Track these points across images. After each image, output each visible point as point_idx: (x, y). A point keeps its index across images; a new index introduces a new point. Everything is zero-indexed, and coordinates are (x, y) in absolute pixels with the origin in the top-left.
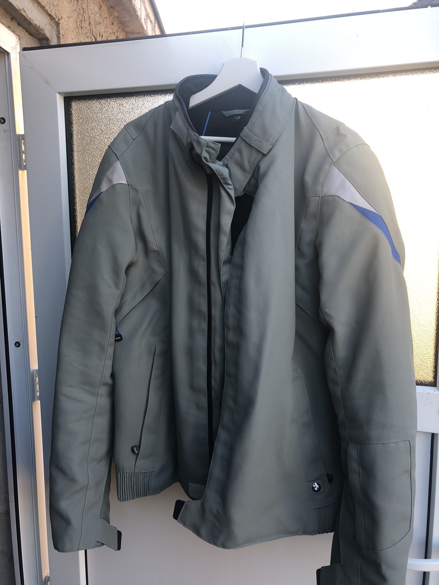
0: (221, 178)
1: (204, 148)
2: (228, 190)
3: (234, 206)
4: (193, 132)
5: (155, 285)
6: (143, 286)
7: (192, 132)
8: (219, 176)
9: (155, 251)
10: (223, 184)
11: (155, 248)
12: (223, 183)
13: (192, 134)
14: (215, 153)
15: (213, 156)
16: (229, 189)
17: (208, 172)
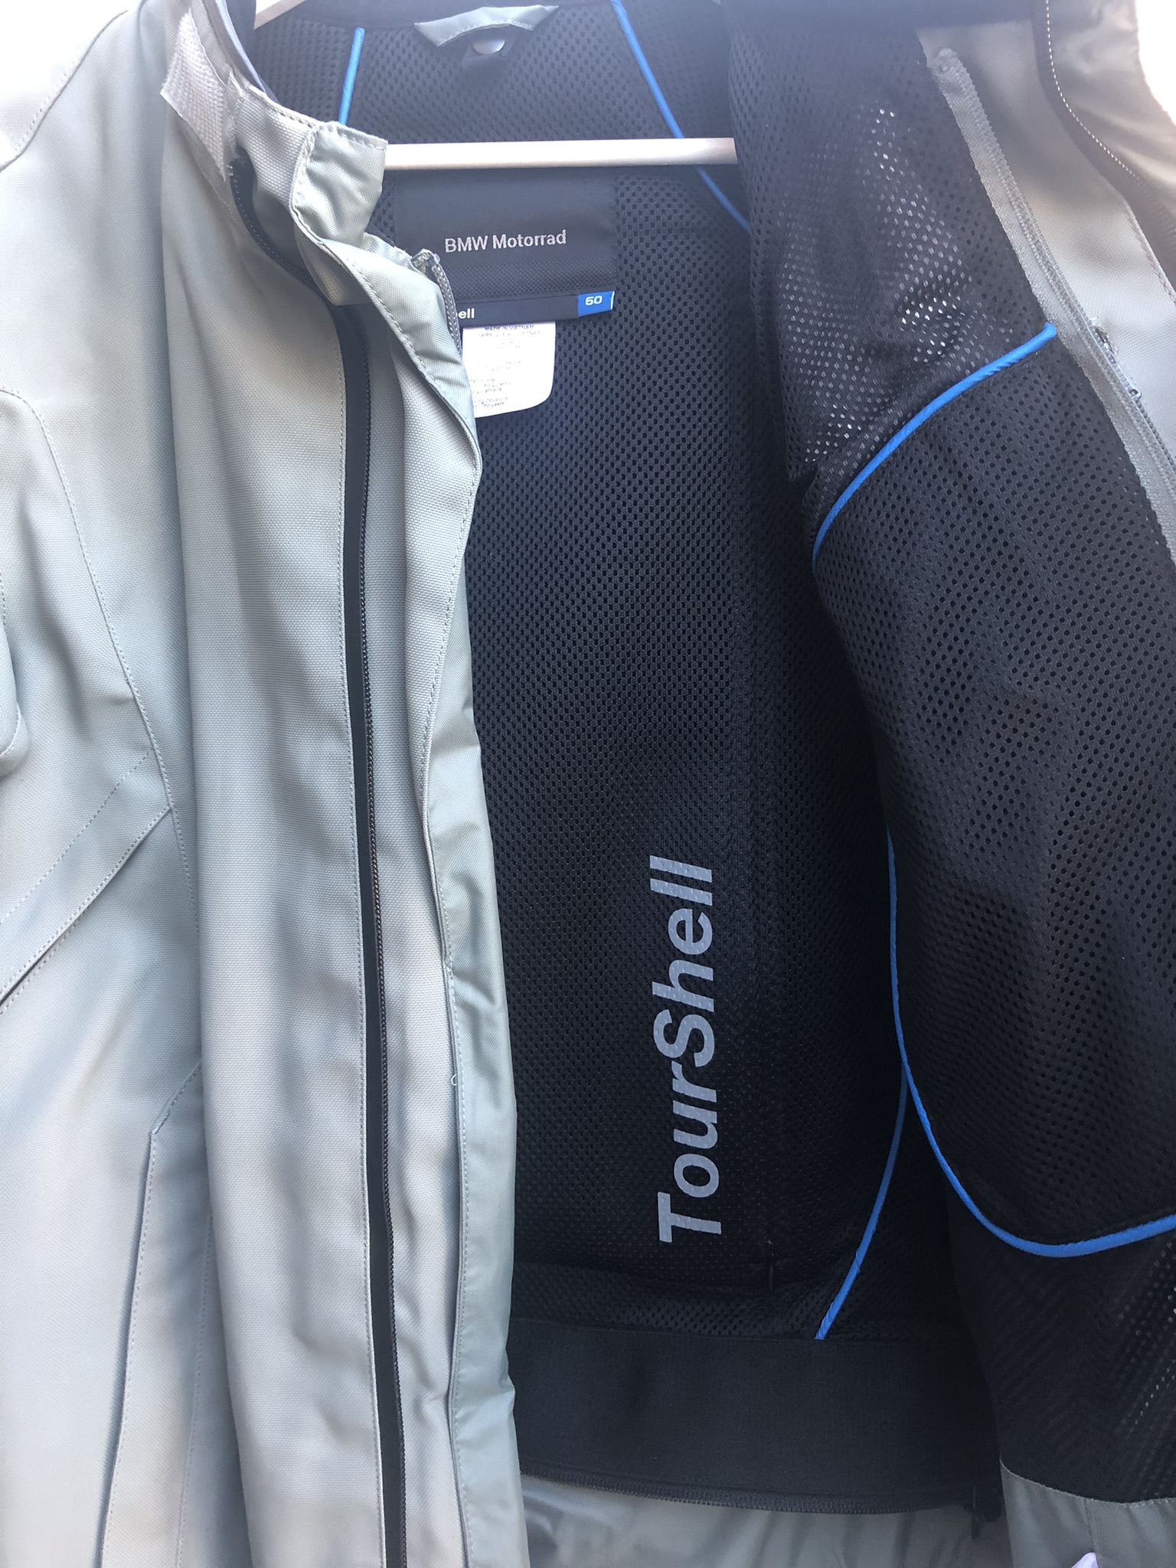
0: (400, 325)
1: (303, 163)
2: (442, 389)
3: (475, 466)
4: (247, 83)
5: (127, 857)
6: (70, 865)
7: (242, 86)
8: (386, 315)
9: (118, 702)
10: (416, 359)
11: (117, 686)
12: (411, 352)
13: (241, 93)
14: (362, 191)
15: (349, 208)
16: (448, 381)
17: (335, 293)
